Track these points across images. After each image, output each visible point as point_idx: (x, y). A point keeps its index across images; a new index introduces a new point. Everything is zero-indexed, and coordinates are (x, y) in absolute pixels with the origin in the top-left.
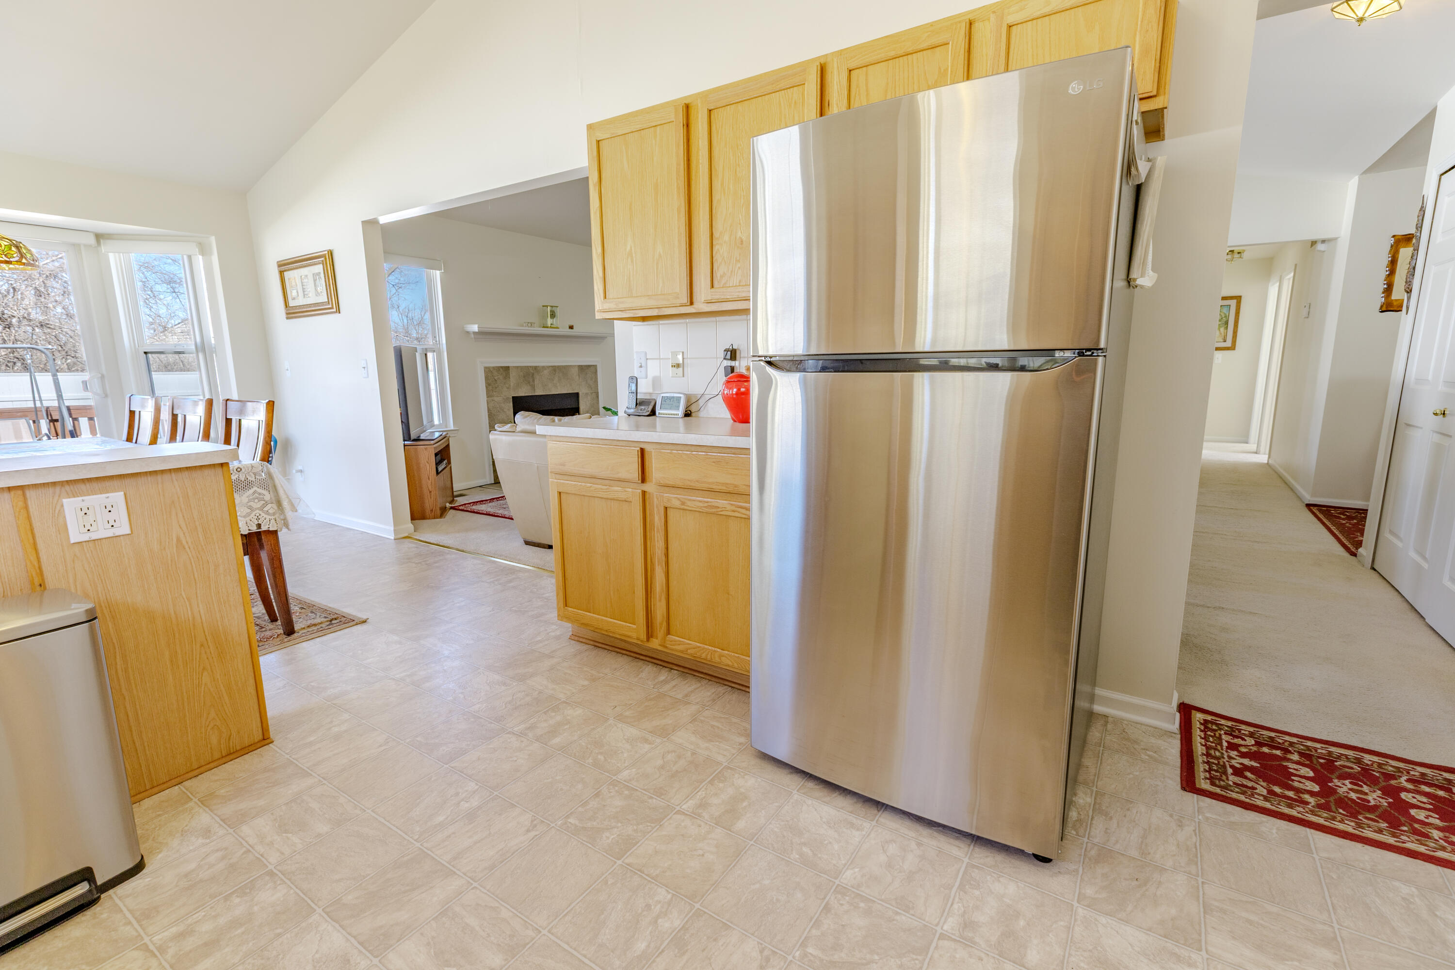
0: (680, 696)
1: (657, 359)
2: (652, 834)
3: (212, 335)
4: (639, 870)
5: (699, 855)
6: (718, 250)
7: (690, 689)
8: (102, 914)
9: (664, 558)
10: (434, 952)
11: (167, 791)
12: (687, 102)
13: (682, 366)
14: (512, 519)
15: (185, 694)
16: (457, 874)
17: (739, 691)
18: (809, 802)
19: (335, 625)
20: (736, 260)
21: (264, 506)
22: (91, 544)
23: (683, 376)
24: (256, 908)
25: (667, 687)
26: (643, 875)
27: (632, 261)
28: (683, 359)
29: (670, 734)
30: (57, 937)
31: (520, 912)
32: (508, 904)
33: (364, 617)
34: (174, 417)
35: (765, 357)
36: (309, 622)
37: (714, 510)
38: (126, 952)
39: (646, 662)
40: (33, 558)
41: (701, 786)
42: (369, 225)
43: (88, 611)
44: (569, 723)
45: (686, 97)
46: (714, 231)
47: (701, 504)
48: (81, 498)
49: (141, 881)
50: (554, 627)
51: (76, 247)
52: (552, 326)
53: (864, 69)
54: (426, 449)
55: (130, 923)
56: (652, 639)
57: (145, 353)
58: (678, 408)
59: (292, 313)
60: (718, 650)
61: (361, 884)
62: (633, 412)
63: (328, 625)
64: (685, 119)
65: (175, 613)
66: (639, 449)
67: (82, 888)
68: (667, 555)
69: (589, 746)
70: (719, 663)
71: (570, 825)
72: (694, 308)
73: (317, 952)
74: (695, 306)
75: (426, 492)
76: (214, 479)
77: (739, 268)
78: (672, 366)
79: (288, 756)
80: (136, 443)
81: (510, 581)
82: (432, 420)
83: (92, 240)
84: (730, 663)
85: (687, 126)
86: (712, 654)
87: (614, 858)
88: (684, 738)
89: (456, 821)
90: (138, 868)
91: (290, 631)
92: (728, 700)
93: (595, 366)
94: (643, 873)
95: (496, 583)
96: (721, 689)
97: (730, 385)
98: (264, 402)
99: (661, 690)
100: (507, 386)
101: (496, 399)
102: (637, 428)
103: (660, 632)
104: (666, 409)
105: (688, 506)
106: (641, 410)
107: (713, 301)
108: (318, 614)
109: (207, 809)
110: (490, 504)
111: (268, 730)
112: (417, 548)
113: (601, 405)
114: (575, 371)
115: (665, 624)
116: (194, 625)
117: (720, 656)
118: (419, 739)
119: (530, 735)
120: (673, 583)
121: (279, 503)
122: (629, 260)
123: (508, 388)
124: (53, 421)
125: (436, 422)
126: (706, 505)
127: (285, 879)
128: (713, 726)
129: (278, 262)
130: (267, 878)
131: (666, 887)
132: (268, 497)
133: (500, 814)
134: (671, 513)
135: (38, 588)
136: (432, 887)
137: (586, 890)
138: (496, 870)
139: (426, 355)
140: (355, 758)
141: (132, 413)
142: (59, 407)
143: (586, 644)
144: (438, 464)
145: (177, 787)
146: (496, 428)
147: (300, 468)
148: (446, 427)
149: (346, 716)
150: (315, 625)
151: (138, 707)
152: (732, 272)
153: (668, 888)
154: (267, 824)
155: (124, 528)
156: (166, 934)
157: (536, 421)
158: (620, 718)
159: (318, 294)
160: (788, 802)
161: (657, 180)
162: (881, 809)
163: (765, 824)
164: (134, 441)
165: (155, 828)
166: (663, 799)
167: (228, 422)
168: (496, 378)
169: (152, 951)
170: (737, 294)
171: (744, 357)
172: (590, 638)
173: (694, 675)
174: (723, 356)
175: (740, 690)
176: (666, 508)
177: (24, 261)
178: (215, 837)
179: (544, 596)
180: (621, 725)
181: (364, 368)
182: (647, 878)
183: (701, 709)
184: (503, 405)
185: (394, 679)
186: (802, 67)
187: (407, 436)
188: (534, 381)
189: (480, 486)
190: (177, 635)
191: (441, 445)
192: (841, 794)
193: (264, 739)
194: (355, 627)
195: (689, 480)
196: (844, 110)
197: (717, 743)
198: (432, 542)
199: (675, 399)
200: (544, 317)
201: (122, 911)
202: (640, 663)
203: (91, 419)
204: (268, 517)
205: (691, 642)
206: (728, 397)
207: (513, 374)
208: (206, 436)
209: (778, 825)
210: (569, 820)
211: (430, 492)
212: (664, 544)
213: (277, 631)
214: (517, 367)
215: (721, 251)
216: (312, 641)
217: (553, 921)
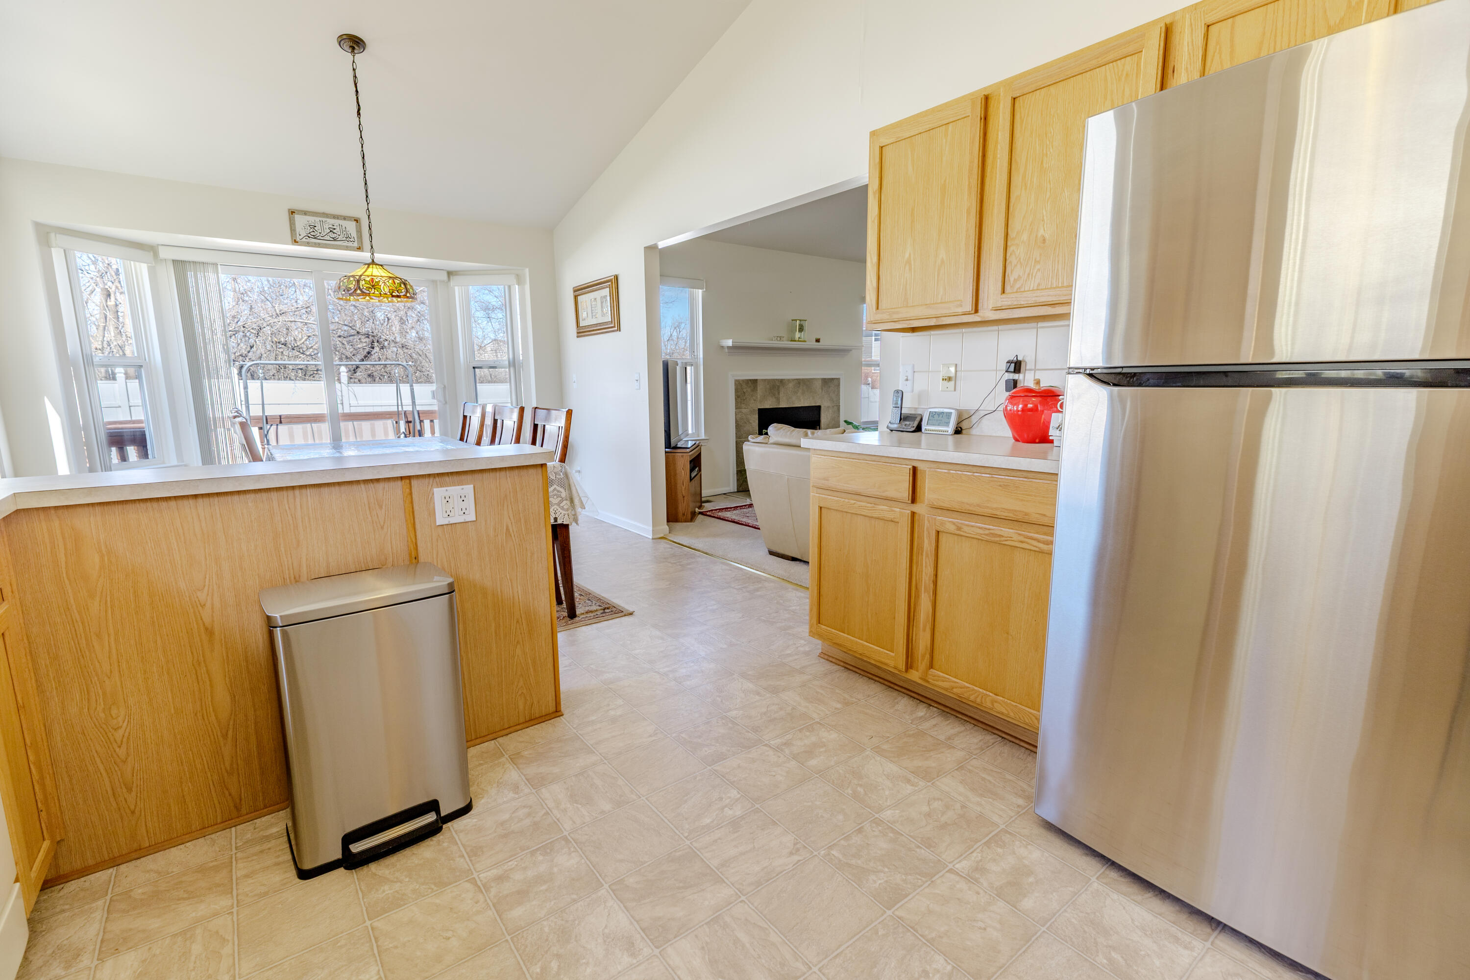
0: (942, 738)
1: (927, 372)
2: (924, 889)
3: (521, 352)
4: (911, 927)
5: (980, 928)
6: (1013, 251)
7: (952, 732)
8: (443, 842)
9: (932, 585)
10: (709, 958)
11: (486, 744)
12: (986, 93)
13: (954, 379)
14: (759, 529)
15: (503, 662)
16: (725, 882)
17: (1011, 743)
18: (1115, 896)
19: (607, 614)
20: (1035, 262)
21: (561, 501)
22: (449, 527)
23: (955, 390)
24: (555, 870)
25: (926, 725)
26: (917, 934)
27: (910, 269)
28: (956, 371)
29: (934, 779)
30: (414, 854)
31: (788, 940)
32: (776, 927)
33: (631, 610)
34: (495, 422)
35: (1085, 369)
36: (587, 609)
37: (998, 539)
38: (460, 882)
39: (902, 694)
40: (413, 536)
41: (975, 847)
42: (651, 249)
43: (451, 585)
44: (825, 746)
45: (985, 88)
46: (1009, 230)
47: (981, 531)
48: (445, 488)
49: (469, 820)
50: (802, 642)
51: (434, 282)
52: (800, 340)
53: (1230, 20)
54: (682, 456)
55: (463, 856)
56: (911, 670)
57: (474, 368)
58: (947, 424)
59: (582, 332)
60: (991, 694)
61: (640, 870)
62: (896, 428)
63: (602, 613)
64: (983, 112)
65: (501, 591)
66: (911, 467)
67: (431, 817)
68: (935, 583)
69: (847, 776)
70: (991, 709)
71: (833, 858)
72: (978, 316)
73: (606, 927)
74: (981, 313)
75: (680, 497)
76: (534, 477)
77: (1039, 270)
78: (943, 379)
79: (575, 731)
80: (466, 442)
81: (757, 590)
82: (687, 430)
83: (444, 276)
84: (1005, 711)
85: (985, 119)
86: (982, 697)
87: (884, 906)
88: (950, 785)
89: (721, 827)
90: (466, 809)
91: (572, 614)
92: (999, 751)
93: (838, 379)
94: (917, 932)
95: (744, 590)
96: (990, 738)
97: (1015, 400)
98: (564, 410)
99: (920, 727)
100: (754, 398)
101: (744, 411)
102: (900, 444)
103: (922, 664)
104: (933, 425)
105: (966, 532)
106: (905, 425)
107: (1004, 308)
108: (594, 602)
109: (515, 766)
110: (735, 512)
111: (560, 703)
112: (672, 548)
113: (842, 419)
114: (818, 385)
115: (928, 656)
116: (513, 603)
117: (993, 702)
118: (683, 735)
119: (787, 751)
120: (940, 614)
121: (572, 500)
122: (907, 268)
123: (755, 400)
124: (408, 422)
125: (690, 431)
126: (987, 532)
127: (577, 848)
128: (983, 779)
129: (574, 288)
130: (563, 842)
131: (945, 955)
132: (564, 494)
133: (762, 829)
134: (943, 538)
135: (414, 560)
136: (703, 890)
137: (855, 936)
138: (762, 888)
139: (686, 368)
140: (629, 744)
141: (465, 417)
142: (413, 411)
143: (836, 664)
144: (692, 470)
145: (493, 742)
146: (749, 439)
147: (579, 469)
148: (698, 437)
149: (620, 702)
150: (591, 612)
151: (471, 668)
152: (1029, 274)
153: (947, 957)
154: (561, 791)
155: (472, 517)
156: (489, 874)
157: (789, 433)
158: (878, 750)
159: (603, 315)
160: (1086, 890)
161: (945, 181)
162: (1216, 928)
163: (1058, 911)
164: (465, 440)
165: (478, 775)
166: (932, 852)
167: (535, 427)
168: (745, 390)
169: (479, 887)
170: (1034, 299)
171: (1031, 370)
172: (840, 659)
173: (957, 717)
174: (1004, 369)
175: (1013, 742)
176: (938, 532)
177: (408, 295)
178: (522, 794)
179: (790, 608)
180: (879, 758)
181: (637, 380)
182: (922, 939)
183: (967, 757)
184: (749, 416)
185: (658, 673)
186: (1140, 33)
187: (668, 444)
188: (779, 393)
189: (724, 494)
190: (501, 610)
191: (694, 453)
192: (1157, 895)
193: (556, 712)
194: (623, 618)
195: (968, 504)
196: (1196, 78)
197: (990, 800)
198: (684, 544)
199: (945, 415)
200: (794, 332)
201: (457, 844)
202: (895, 694)
203: (432, 421)
204: (563, 512)
205: (958, 681)
206: (1012, 414)
207: (760, 387)
208: (518, 441)
209: (1076, 916)
210: (832, 852)
211: (684, 497)
212: (932, 570)
213: (563, 613)
214: (765, 380)
215: (1017, 251)
216: (590, 626)
217: (823, 960)
